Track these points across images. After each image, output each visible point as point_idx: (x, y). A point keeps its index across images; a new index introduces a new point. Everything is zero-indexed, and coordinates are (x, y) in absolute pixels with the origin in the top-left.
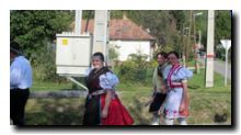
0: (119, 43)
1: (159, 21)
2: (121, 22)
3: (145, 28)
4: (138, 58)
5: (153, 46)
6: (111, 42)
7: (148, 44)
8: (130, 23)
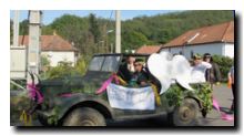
0: (50, 53)
1: (81, 37)
2: (52, 38)
3: (70, 42)
4: (65, 65)
5: (76, 55)
6: (43, 53)
7: (73, 54)
8: (59, 38)
